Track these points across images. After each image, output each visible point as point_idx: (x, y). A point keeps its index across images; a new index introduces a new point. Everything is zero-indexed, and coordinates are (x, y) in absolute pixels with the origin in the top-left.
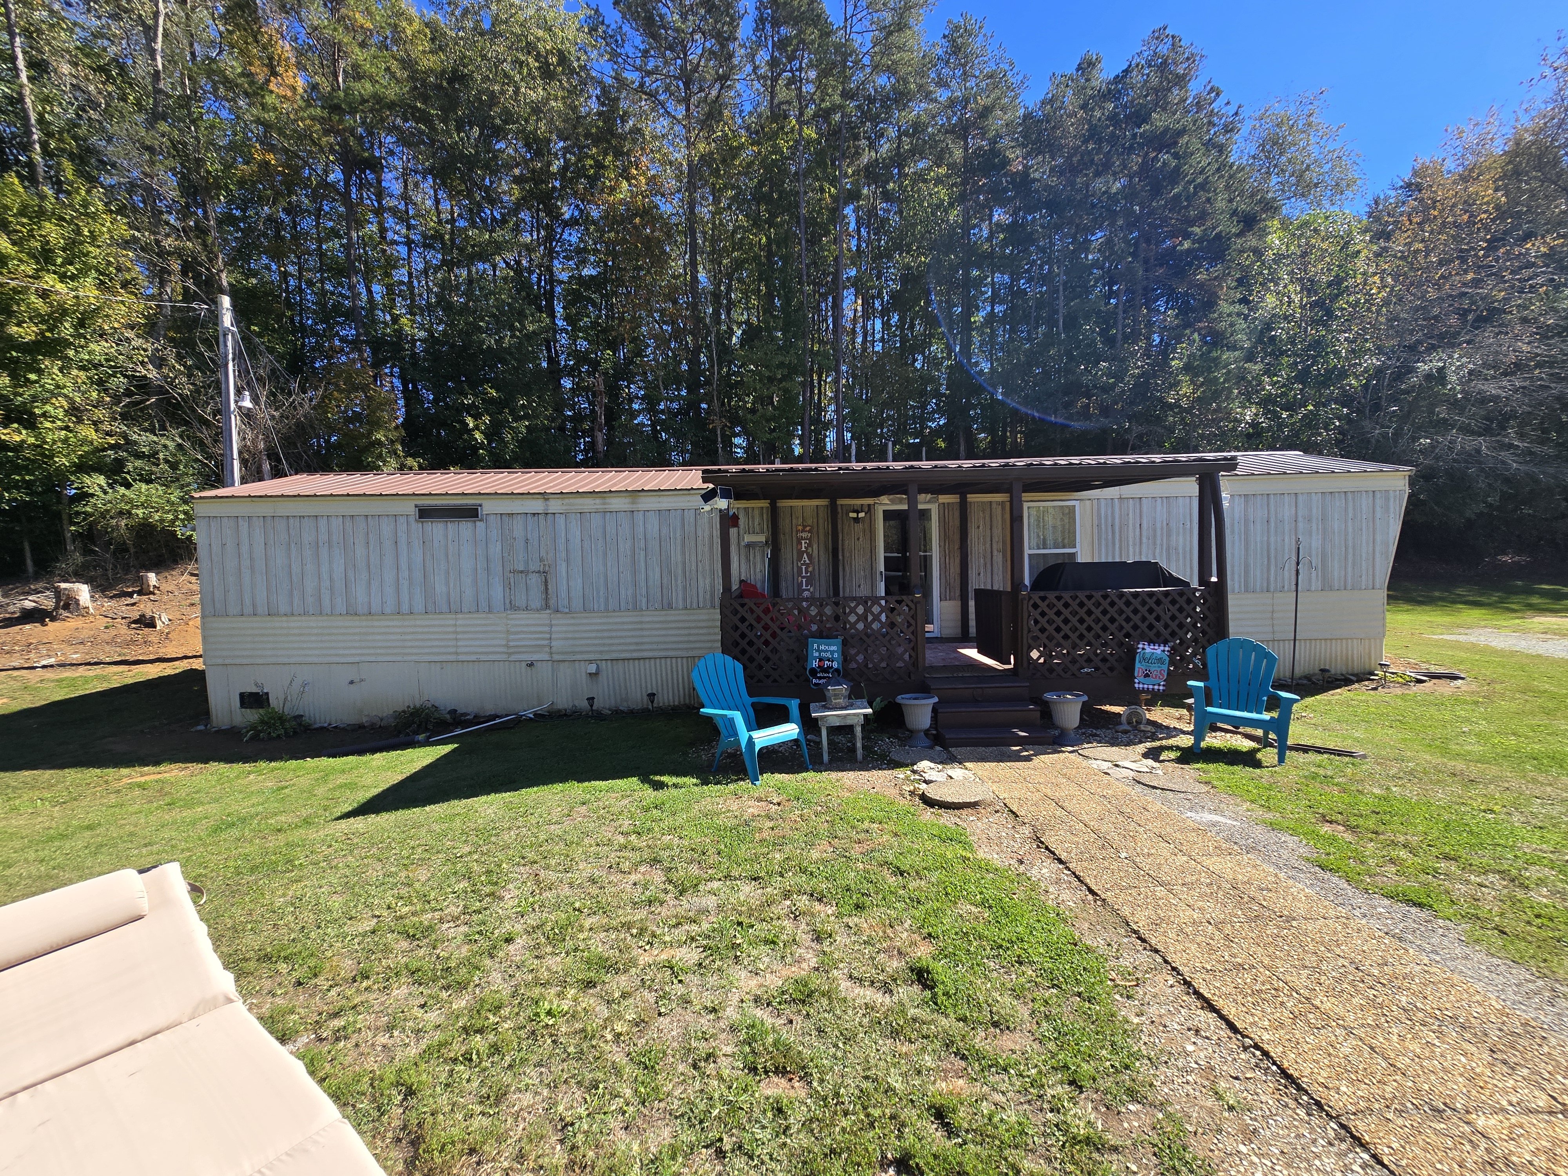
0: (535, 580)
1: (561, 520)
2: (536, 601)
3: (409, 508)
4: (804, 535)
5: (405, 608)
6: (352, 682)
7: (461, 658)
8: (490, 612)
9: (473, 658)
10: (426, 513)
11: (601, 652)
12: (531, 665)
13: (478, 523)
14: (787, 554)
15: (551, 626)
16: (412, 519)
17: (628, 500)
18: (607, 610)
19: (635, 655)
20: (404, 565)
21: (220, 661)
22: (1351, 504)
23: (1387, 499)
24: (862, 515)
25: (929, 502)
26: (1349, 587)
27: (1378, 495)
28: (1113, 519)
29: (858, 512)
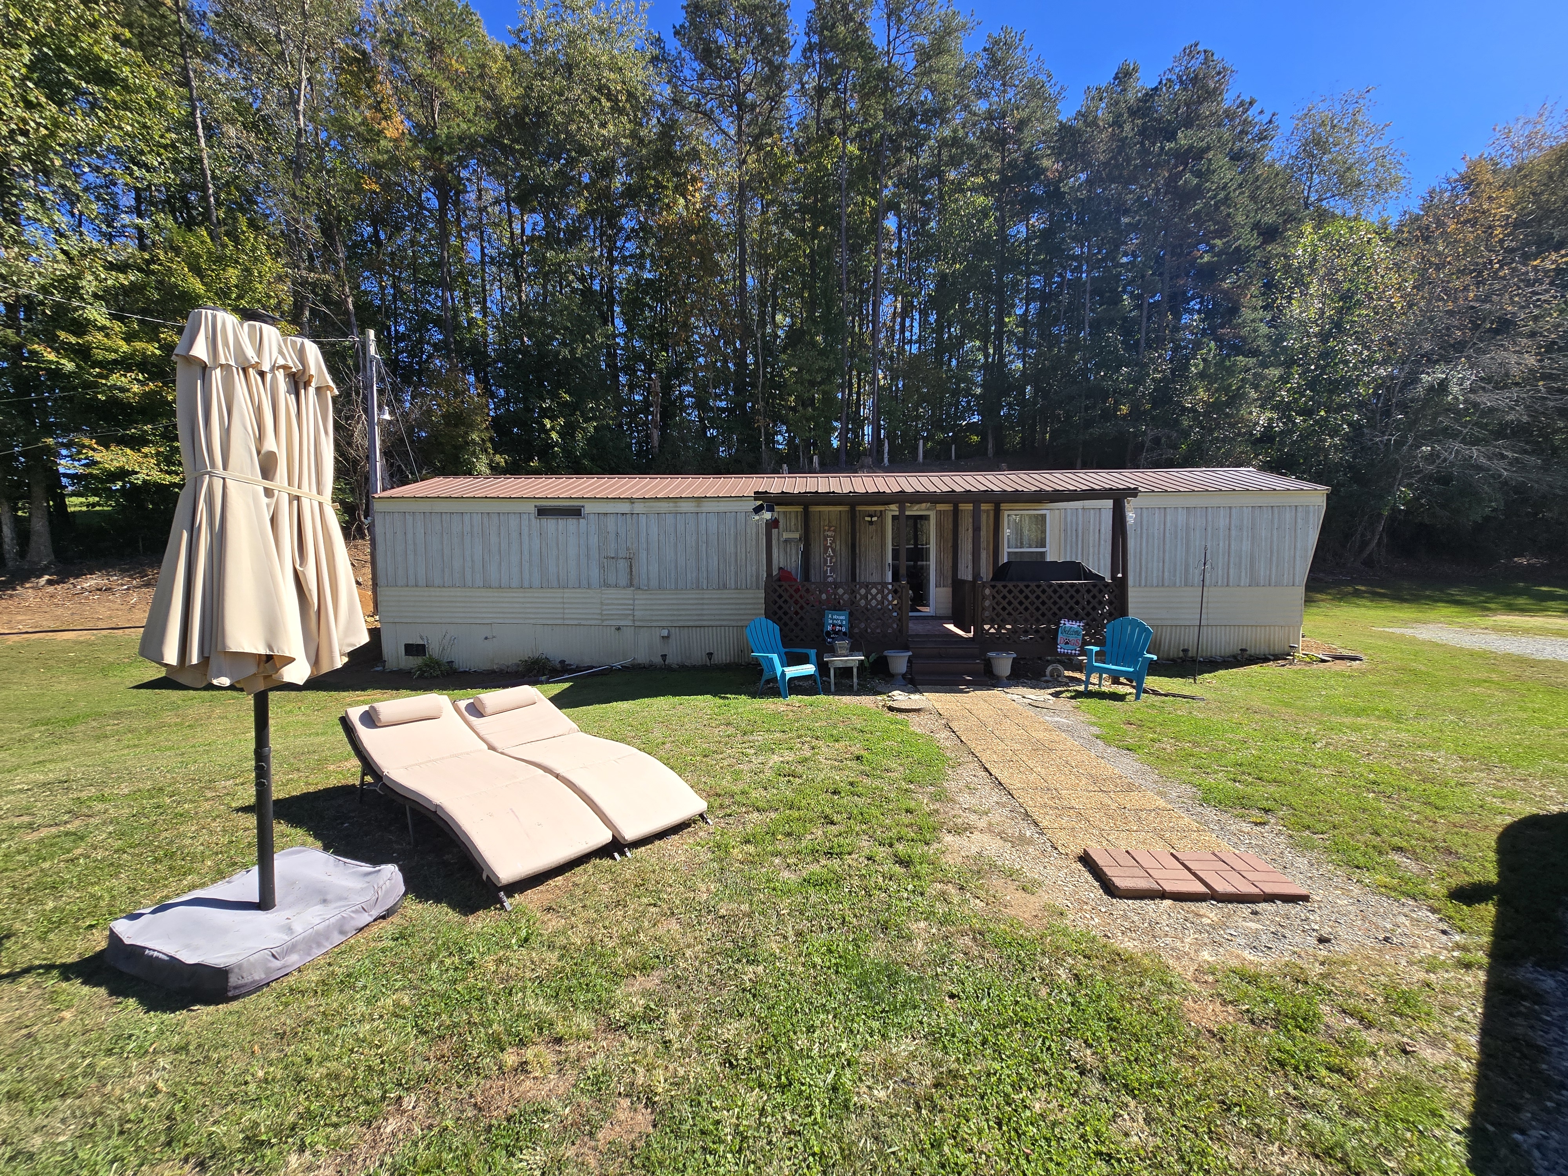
0: (623, 565)
1: (643, 519)
2: (623, 581)
3: (531, 508)
4: (829, 534)
5: (526, 584)
6: (486, 638)
7: (566, 622)
8: (589, 588)
9: (576, 622)
10: (542, 512)
11: (671, 621)
12: (618, 629)
13: (582, 521)
14: (816, 549)
15: (634, 600)
16: (532, 517)
17: (694, 504)
18: (676, 589)
19: (697, 623)
20: (526, 553)
21: (391, 620)
22: (1276, 516)
23: (1308, 512)
24: (875, 519)
25: (928, 509)
26: (1273, 583)
27: (1300, 509)
28: (1077, 524)
29: (871, 516)
